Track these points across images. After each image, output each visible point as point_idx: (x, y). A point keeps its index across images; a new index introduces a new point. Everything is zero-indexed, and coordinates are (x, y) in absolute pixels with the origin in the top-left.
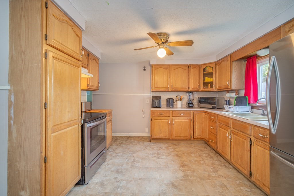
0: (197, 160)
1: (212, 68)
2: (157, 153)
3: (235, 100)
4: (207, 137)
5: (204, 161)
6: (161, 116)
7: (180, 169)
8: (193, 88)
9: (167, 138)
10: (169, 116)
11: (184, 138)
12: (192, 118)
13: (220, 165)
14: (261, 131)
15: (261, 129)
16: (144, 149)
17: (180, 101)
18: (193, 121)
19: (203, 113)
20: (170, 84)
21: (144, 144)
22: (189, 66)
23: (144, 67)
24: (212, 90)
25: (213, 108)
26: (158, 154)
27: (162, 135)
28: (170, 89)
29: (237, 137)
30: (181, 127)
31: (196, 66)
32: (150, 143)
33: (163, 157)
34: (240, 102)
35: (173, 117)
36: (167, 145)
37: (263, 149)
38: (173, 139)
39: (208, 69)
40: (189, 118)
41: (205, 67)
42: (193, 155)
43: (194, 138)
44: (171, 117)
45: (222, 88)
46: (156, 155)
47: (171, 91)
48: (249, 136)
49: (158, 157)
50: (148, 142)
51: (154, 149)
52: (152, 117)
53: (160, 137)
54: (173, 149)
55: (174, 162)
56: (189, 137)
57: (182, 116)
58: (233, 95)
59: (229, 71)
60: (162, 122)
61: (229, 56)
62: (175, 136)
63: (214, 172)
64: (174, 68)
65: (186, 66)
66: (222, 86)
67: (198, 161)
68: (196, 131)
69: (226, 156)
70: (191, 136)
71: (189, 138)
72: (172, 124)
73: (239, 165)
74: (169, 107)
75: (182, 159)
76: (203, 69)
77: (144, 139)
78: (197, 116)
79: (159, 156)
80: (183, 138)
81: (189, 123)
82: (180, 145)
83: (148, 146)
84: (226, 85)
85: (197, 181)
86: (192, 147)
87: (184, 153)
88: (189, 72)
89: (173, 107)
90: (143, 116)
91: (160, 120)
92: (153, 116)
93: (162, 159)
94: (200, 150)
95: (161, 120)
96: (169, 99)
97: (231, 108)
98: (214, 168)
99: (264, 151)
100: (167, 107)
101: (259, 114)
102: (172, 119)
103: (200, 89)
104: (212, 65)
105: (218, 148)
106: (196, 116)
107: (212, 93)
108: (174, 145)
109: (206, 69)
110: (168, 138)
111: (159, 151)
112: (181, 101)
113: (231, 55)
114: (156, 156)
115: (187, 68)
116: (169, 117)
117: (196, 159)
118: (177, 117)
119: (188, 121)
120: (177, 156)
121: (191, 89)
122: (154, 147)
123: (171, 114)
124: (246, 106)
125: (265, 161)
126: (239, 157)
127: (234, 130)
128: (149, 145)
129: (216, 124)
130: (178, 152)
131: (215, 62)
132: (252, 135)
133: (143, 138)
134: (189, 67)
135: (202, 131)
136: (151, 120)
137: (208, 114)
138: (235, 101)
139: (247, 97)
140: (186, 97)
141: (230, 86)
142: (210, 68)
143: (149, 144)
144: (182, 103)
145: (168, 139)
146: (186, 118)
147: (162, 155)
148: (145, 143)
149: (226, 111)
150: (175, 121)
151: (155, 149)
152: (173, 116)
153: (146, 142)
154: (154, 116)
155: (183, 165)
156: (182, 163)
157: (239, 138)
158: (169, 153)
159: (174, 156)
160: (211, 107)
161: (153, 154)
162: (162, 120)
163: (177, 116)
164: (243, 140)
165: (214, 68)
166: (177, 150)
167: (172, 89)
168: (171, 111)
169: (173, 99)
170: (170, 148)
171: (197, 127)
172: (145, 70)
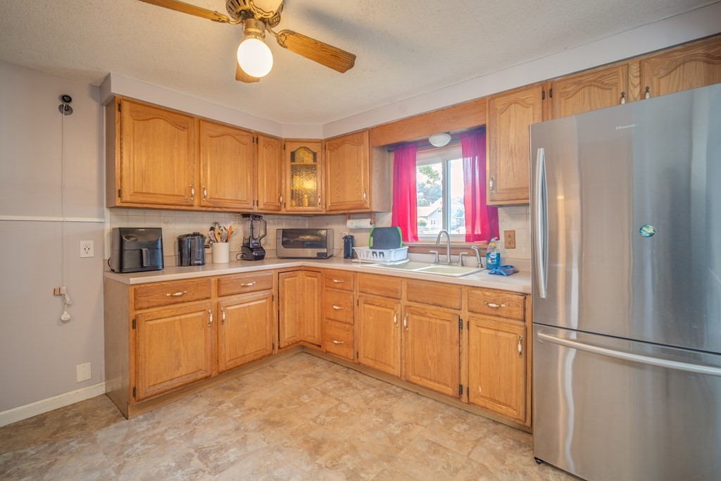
0: (330, 409)
1: (311, 155)
2: (192, 451)
3: (372, 236)
4: (316, 335)
5: (344, 403)
6: (177, 303)
7: (320, 466)
8: (265, 201)
9: (200, 375)
10: (207, 298)
11: (255, 358)
12: (274, 292)
13: (381, 396)
14: (489, 296)
15: (487, 293)
16: (121, 467)
17: (226, 241)
18: (277, 299)
19: (300, 273)
20: (196, 185)
21: (94, 442)
22: (256, 138)
23: (66, 99)
24: (316, 211)
25: (321, 257)
26: (204, 455)
27: (183, 371)
28: (196, 202)
29: (424, 319)
30: (245, 325)
31: (273, 140)
32: (125, 422)
33: (232, 454)
34: (382, 240)
35: (220, 299)
36: (207, 402)
37: (493, 332)
38: (222, 374)
39: (301, 154)
40: (267, 293)
41: (294, 147)
42: (305, 399)
43: (282, 346)
44: (215, 300)
45: (343, 207)
46: (196, 463)
47: (200, 209)
48: (456, 312)
49: (211, 465)
50: (112, 426)
51: (166, 442)
52: (138, 312)
53: (175, 381)
54: (236, 406)
55: (279, 451)
56: (270, 348)
57: (248, 289)
58: (366, 223)
59: (365, 170)
60: (181, 324)
61: (364, 134)
62: (228, 359)
63: (390, 422)
64: (212, 133)
65: (246, 134)
66: (345, 202)
67: (334, 410)
68: (286, 325)
69: (390, 368)
70: (273, 345)
71: (268, 353)
72: (219, 322)
73: (430, 380)
74: (190, 265)
75: (295, 428)
76: (290, 153)
77: (78, 419)
78: (286, 283)
79: (212, 457)
80: (252, 357)
81: (268, 308)
82: (246, 384)
83: (130, 441)
84: (358, 201)
85: (386, 472)
86: (284, 376)
87: (280, 406)
88: (255, 155)
89: (203, 264)
90: (65, 316)
91: (173, 319)
92: (141, 309)
93: (232, 464)
94: (310, 376)
95: (177, 318)
96: (188, 235)
97: (378, 254)
98: (378, 410)
99: (496, 336)
100: (181, 264)
101: (429, 263)
102: (218, 305)
103: (283, 206)
104: (314, 148)
105: (361, 356)
106: (283, 284)
107: (299, 218)
108: (227, 392)
109: (296, 155)
110: (205, 375)
111: (195, 441)
112: (227, 243)
113: (370, 131)
114: (202, 465)
115: (248, 140)
116: (207, 301)
117: (324, 407)
118: (233, 297)
119: (264, 301)
120: (271, 423)
121: (261, 206)
122: (162, 434)
123: (214, 288)
124: (399, 247)
125: (498, 354)
126: (430, 362)
127: (411, 304)
128: (127, 436)
129: (352, 297)
130: (260, 409)
131: (320, 141)
132: (463, 307)
133: (70, 414)
134: (255, 140)
135: (297, 321)
136: (134, 327)
137: (319, 274)
138: (372, 238)
139: (399, 228)
140: (239, 230)
141: (368, 202)
142: (307, 154)
143: (125, 431)
144: (230, 246)
145: (206, 378)
146: (261, 294)
147: (222, 448)
148: (101, 435)
149: (360, 261)
150: (229, 308)
151: (169, 437)
152: (223, 292)
153: (100, 428)
154: (148, 308)
155: (316, 448)
156: (306, 441)
157: (428, 319)
158: (237, 429)
159: (260, 429)
160: (316, 256)
161: (179, 466)
162: (183, 317)
163: (236, 291)
164: (442, 322)
165: (319, 155)
166: (248, 404)
167: (203, 204)
168: (213, 279)
169: (202, 236)
170: (223, 407)
171: (287, 314)
172: (68, 110)
